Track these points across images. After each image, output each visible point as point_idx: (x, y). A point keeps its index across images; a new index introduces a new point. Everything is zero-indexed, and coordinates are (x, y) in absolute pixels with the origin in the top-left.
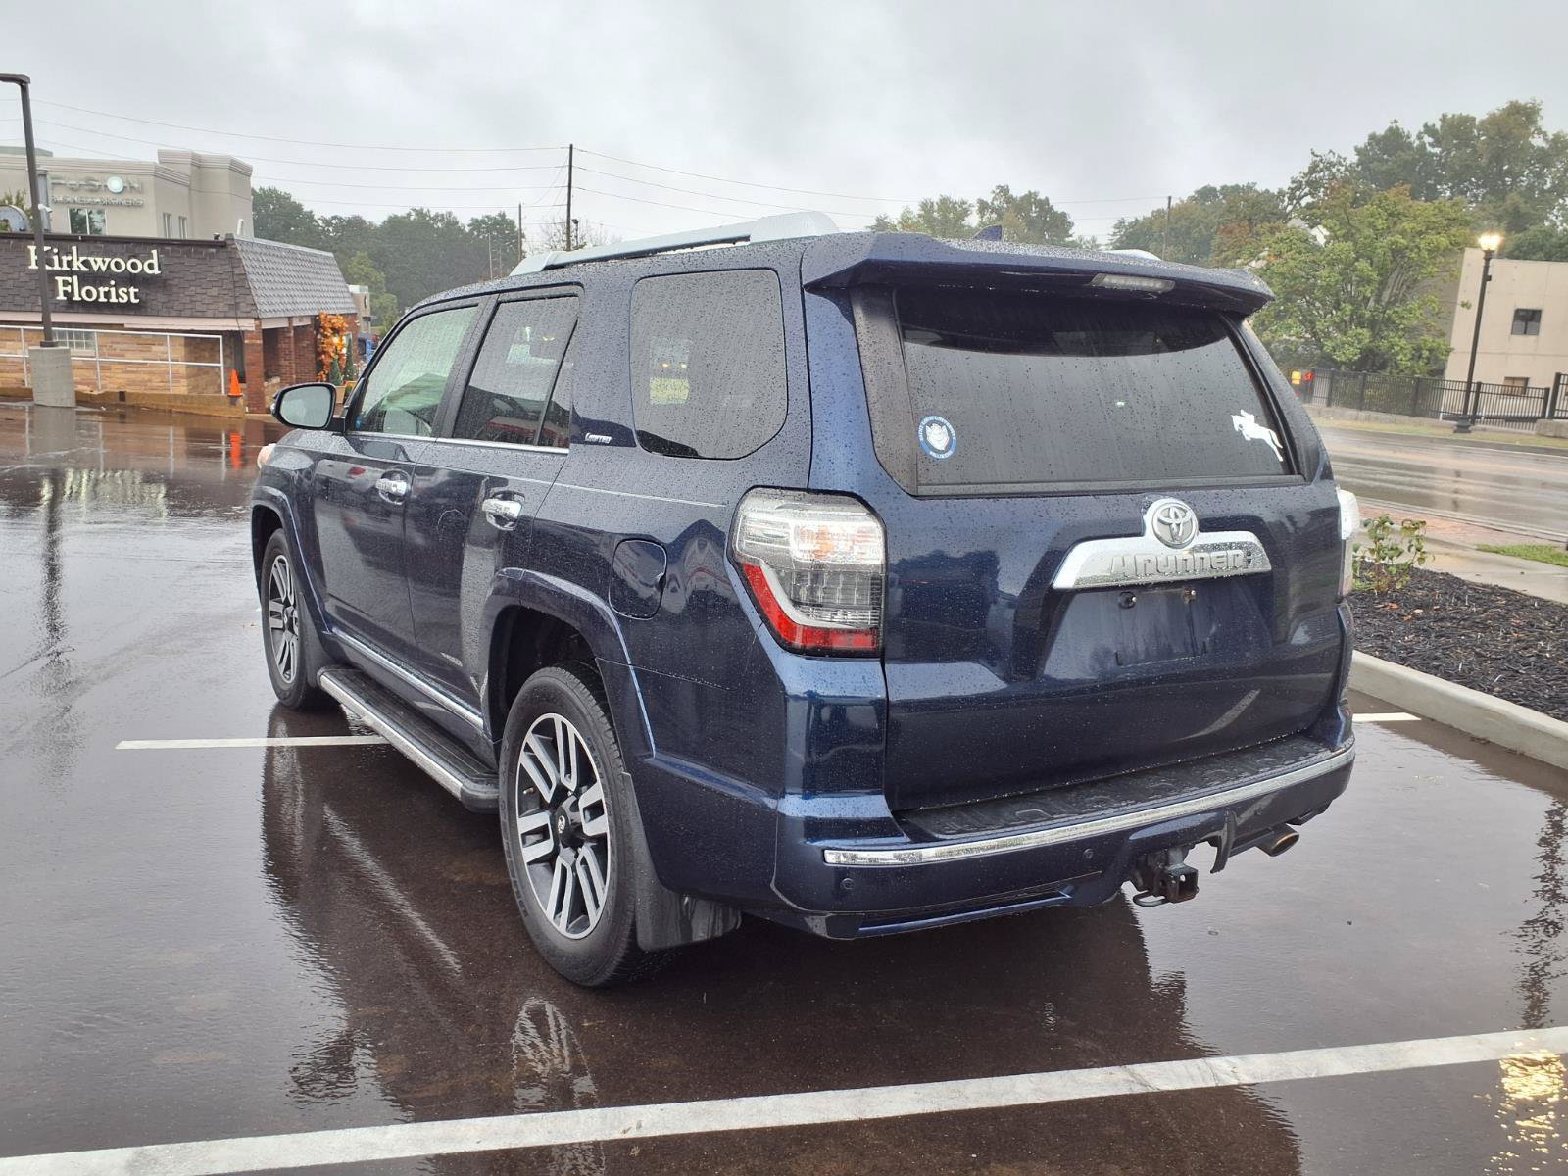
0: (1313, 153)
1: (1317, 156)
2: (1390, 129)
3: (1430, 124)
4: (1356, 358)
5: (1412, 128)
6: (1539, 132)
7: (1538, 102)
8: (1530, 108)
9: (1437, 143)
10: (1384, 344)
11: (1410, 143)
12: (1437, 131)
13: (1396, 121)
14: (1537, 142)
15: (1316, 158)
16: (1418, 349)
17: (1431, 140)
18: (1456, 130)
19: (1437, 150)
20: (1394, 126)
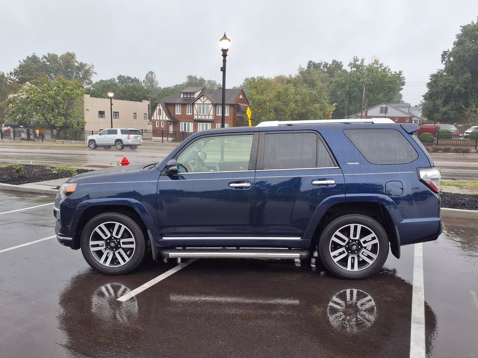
0: (20, 62)
1: (21, 62)
2: (33, 56)
3: (45, 55)
4: (62, 125)
5: (40, 56)
6: (76, 61)
7: (74, 53)
8: (72, 54)
9: (48, 61)
10: (69, 121)
11: (40, 60)
12: (47, 57)
13: (34, 53)
14: (76, 64)
15: (20, 63)
16: (78, 122)
17: (46, 60)
18: (52, 58)
19: (48, 63)
20: (34, 55)
